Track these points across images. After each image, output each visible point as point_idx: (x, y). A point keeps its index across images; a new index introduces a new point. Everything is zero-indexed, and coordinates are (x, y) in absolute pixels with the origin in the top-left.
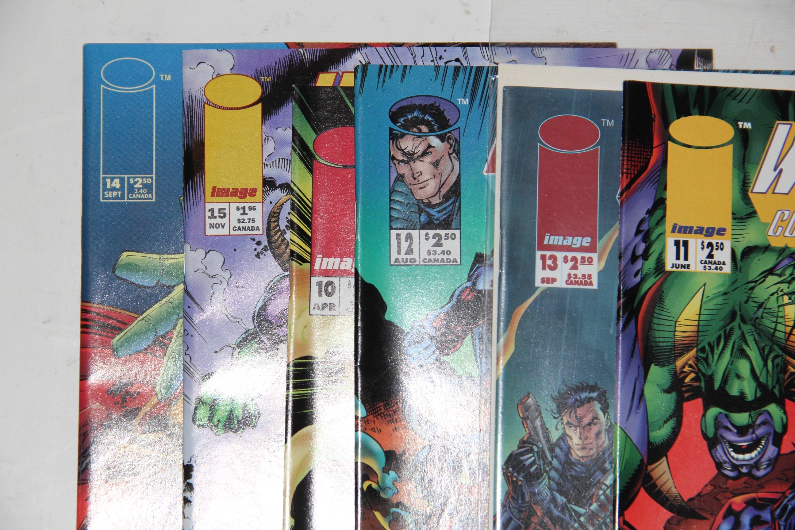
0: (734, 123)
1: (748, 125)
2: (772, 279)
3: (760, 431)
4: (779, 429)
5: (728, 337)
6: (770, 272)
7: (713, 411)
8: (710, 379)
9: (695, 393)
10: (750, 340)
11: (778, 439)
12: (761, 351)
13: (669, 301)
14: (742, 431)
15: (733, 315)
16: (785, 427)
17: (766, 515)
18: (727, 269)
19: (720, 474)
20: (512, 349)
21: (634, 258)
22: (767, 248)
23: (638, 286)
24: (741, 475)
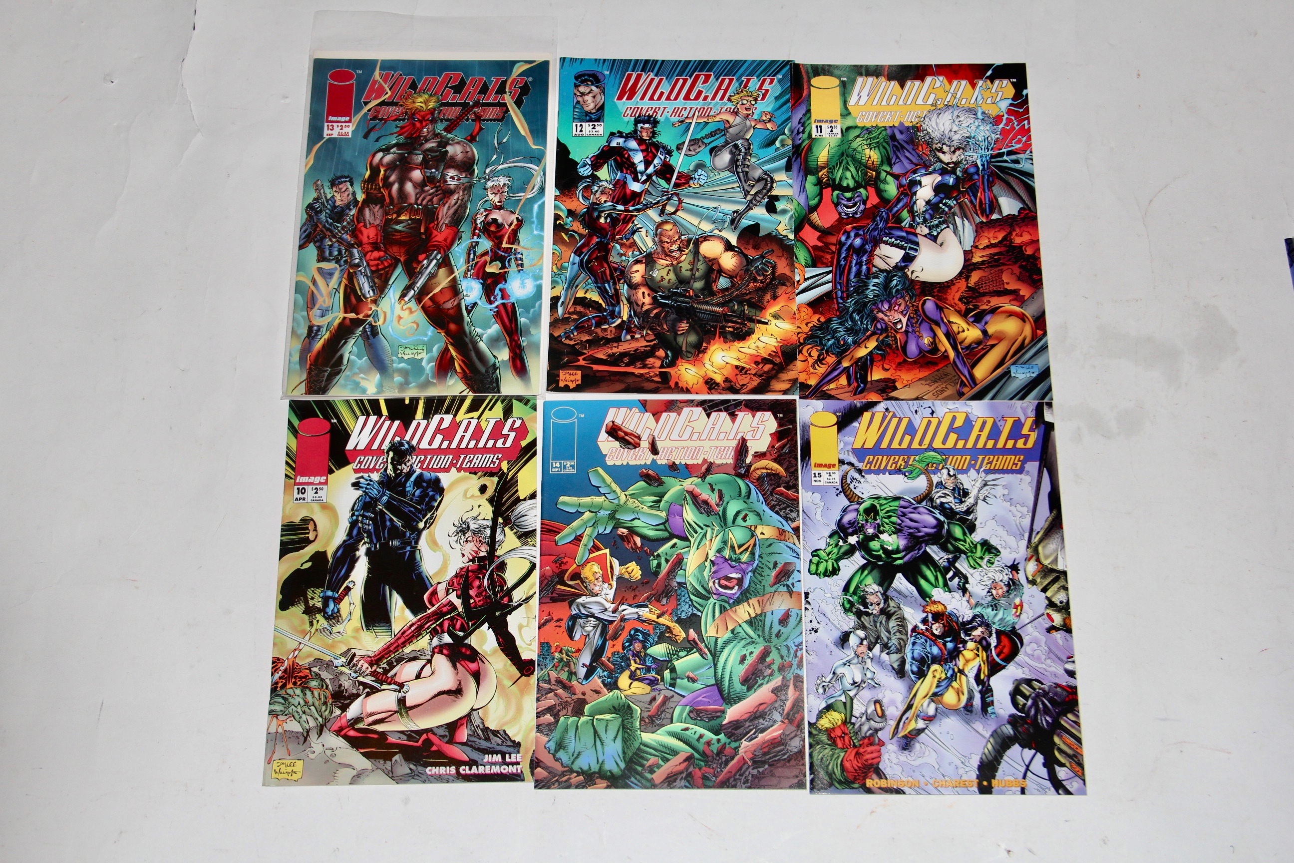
0: (839, 78)
1: (845, 79)
2: (859, 139)
3: (856, 200)
4: (865, 198)
5: (841, 163)
6: (858, 136)
7: (836, 193)
8: (834, 180)
9: (828, 185)
10: (851, 163)
11: (865, 203)
12: (856, 168)
13: (815, 150)
14: (849, 200)
15: (843, 154)
16: (868, 197)
17: (861, 232)
18: (839, 136)
19: (840, 217)
20: (312, 162)
21: (798, 133)
22: (856, 127)
23: (801, 144)
24: (849, 217)
